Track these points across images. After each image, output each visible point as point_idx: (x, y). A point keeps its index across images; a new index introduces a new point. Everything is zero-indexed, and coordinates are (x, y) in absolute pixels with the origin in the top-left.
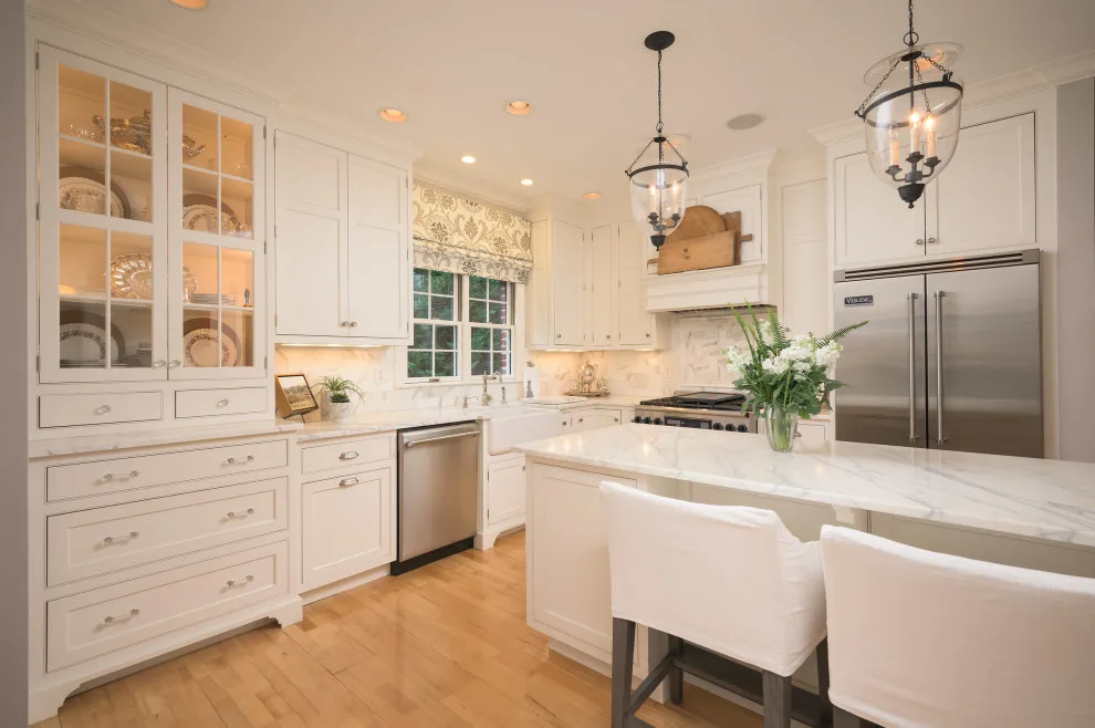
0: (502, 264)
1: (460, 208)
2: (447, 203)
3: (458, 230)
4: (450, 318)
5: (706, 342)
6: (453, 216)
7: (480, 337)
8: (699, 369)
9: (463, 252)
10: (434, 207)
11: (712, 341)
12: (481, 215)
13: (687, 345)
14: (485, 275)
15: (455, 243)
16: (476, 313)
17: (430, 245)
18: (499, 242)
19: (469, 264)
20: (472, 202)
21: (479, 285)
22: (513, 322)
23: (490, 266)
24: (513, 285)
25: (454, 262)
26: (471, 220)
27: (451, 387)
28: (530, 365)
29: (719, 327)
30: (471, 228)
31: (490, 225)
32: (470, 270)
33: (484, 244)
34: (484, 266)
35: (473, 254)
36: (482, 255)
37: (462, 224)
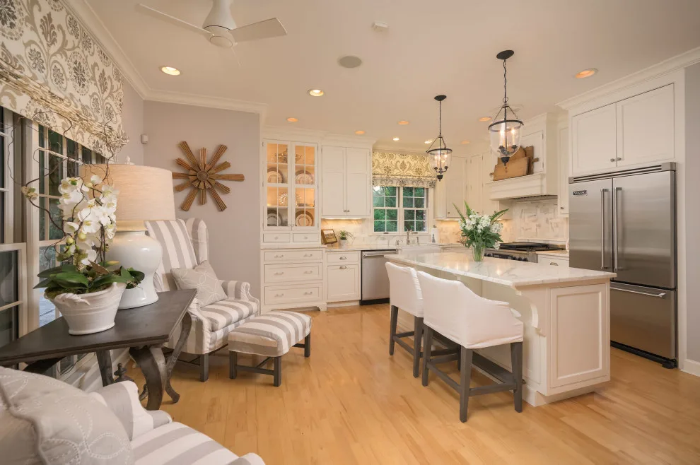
0: (419, 180)
1: (398, 158)
2: (391, 157)
3: (396, 167)
4: (395, 206)
5: (531, 214)
6: (394, 162)
7: (409, 214)
8: (527, 230)
9: (398, 177)
10: (384, 159)
11: (534, 214)
12: (408, 160)
13: (521, 217)
14: (411, 186)
15: (395, 173)
16: (407, 202)
17: (383, 176)
18: (418, 170)
19: (402, 182)
20: (403, 154)
21: (408, 191)
22: (427, 206)
23: (413, 182)
24: (427, 189)
25: (395, 182)
26: (403, 162)
27: (394, 236)
28: (435, 227)
29: (537, 207)
30: (403, 166)
31: (412, 163)
32: (403, 185)
33: (411, 173)
34: (410, 182)
35: (404, 177)
36: (408, 177)
37: (399, 165)
